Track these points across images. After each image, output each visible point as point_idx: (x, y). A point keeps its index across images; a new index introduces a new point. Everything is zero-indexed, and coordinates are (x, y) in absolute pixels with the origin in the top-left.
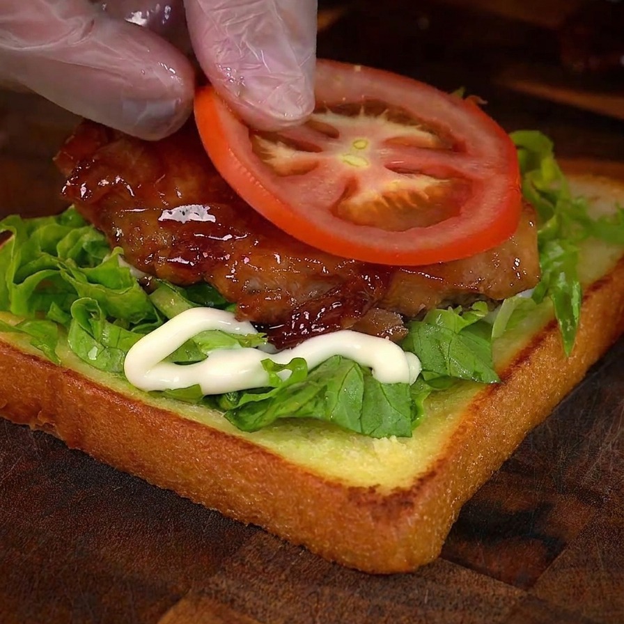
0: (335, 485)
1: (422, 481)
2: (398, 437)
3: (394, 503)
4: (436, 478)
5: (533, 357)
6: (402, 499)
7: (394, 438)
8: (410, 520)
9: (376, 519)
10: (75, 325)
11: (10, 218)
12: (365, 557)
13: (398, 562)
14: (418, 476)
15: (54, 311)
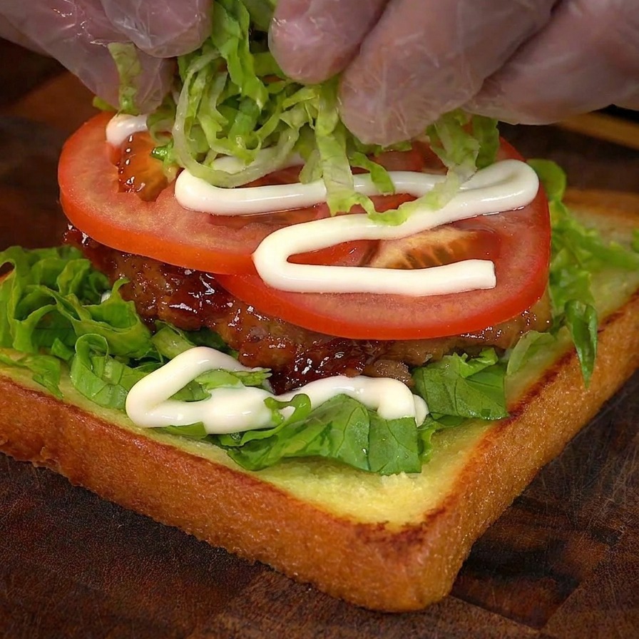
0: (344, 522)
1: (432, 517)
2: (407, 472)
3: (404, 540)
4: (447, 514)
5: (543, 393)
6: (412, 535)
7: (403, 475)
8: (419, 557)
9: (386, 556)
10: (78, 362)
11: (11, 248)
12: (374, 595)
13: (407, 600)
14: (428, 513)
15: (57, 347)
